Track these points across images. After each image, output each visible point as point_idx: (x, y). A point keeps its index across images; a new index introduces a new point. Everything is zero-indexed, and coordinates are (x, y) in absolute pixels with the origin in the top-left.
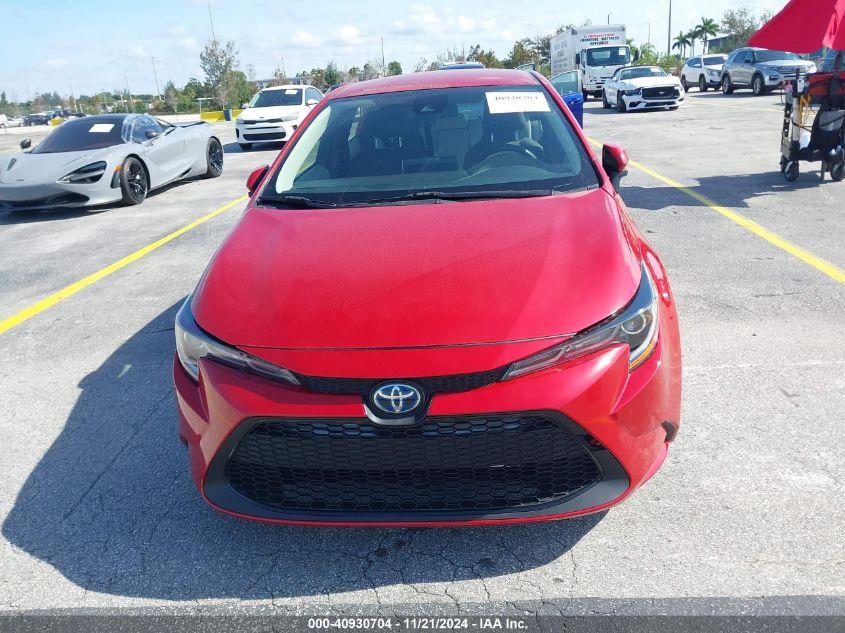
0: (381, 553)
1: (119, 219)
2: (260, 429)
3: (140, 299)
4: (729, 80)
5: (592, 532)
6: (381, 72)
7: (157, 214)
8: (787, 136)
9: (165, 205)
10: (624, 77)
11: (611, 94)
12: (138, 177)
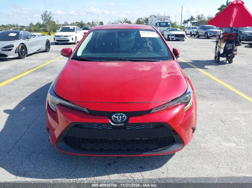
0: (109, 164)
1: (17, 63)
2: (76, 126)
3: (26, 87)
4: (198, 34)
5: (171, 159)
6: (97, 24)
7: (30, 62)
8: (216, 50)
9: (32, 59)
10: (170, 31)
11: (166, 35)
12: (24, 50)
